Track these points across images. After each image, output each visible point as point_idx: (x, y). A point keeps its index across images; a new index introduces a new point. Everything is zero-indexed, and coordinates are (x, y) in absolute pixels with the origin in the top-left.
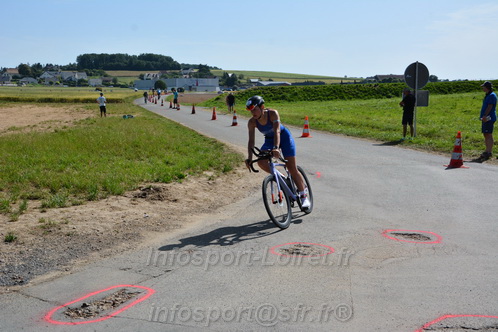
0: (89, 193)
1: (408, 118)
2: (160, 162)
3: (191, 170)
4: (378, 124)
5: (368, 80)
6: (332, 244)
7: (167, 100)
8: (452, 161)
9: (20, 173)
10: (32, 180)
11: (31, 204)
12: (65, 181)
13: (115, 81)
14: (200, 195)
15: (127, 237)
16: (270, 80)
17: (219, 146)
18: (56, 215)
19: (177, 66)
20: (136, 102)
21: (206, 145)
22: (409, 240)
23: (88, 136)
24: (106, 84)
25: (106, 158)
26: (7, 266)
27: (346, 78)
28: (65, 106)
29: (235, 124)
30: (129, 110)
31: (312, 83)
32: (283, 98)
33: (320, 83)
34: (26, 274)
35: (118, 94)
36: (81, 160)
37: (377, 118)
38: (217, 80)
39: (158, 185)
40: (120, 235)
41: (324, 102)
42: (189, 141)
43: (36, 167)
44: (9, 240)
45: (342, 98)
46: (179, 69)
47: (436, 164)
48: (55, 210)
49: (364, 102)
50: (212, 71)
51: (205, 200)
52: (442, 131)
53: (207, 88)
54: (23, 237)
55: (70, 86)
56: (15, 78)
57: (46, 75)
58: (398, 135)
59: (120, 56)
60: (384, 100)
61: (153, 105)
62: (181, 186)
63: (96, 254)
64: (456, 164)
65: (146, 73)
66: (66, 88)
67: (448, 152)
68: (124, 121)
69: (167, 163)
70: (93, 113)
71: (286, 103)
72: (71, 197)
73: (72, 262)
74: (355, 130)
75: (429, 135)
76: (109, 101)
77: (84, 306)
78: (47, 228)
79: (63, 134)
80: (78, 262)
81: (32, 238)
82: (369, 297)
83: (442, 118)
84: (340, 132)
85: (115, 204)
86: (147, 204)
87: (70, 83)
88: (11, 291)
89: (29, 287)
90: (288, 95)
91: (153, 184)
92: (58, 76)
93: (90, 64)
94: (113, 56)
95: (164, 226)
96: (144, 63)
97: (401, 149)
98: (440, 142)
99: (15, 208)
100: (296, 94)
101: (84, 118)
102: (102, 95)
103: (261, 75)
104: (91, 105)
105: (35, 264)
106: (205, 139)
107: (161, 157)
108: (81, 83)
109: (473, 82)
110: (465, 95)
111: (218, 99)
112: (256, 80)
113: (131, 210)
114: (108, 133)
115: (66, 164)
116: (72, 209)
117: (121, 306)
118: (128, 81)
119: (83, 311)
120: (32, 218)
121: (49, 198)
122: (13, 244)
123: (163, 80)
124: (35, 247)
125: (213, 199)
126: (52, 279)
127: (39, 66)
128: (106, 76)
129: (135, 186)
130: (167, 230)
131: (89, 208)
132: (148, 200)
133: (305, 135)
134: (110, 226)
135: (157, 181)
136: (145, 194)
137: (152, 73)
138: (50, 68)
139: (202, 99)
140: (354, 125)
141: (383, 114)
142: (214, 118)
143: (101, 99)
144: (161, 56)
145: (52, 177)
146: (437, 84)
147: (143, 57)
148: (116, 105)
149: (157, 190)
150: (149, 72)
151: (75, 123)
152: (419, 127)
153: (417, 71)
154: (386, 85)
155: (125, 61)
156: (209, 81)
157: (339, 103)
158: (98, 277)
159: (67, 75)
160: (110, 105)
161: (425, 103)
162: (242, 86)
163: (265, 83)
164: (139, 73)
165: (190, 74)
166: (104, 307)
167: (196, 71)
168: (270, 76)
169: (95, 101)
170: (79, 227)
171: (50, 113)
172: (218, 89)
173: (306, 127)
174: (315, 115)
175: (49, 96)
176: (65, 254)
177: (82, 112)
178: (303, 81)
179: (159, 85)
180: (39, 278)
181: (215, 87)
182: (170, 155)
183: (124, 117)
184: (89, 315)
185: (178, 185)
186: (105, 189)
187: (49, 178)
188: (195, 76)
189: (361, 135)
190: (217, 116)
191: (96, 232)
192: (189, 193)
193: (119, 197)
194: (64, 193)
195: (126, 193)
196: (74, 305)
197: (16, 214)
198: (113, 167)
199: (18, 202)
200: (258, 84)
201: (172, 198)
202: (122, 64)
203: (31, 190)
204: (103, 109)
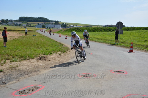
0: (24, 58)
1: (117, 38)
2: (44, 49)
3: (54, 52)
4: (108, 39)
5: (105, 26)
7: (46, 31)
9: (3, 51)
10: (7, 54)
11: (7, 61)
12: (17, 54)
13: (30, 25)
14: (57, 59)
15: (36, 71)
16: (76, 26)
17: (62, 45)
18: (14, 64)
19: (49, 21)
20: (37, 31)
21: (58, 44)
22: (118, 73)
23: (23, 41)
24: (28, 26)
25: (28, 48)
26: (1, 79)
27: (98, 25)
28: (15, 32)
29: (66, 38)
30: (35, 34)
31: (89, 27)
32: (80, 31)
33: (91, 27)
34: (6, 81)
35: (31, 29)
36: (21, 48)
37: (108, 37)
38: (61, 25)
39: (44, 56)
40: (34, 70)
41: (92, 32)
42: (53, 43)
43: (8, 50)
45: (98, 31)
46: (49, 22)
47: (125, 51)
48: (14, 63)
49: (104, 33)
50: (59, 23)
51: (58, 61)
52: (127, 41)
54: (5, 70)
55: (17, 26)
57: (9, 23)
58: (114, 43)
59: (32, 17)
60: (110, 32)
61: (42, 32)
62: (51, 56)
63: (27, 75)
64: (131, 51)
65: (40, 23)
66: (16, 26)
67: (129, 47)
68: (33, 37)
69: (47, 49)
70: (24, 35)
72: (19, 59)
73: (20, 78)
74: (101, 41)
75: (123, 43)
76: (28, 31)
77: (24, 91)
78: (12, 68)
79: (15, 40)
80: (22, 78)
81: (8, 71)
83: (127, 38)
84: (97, 41)
85: (32, 61)
86: (41, 61)
87: (17, 25)
88: (2, 86)
89: (7, 85)
90: (82, 30)
91: (43, 56)
92: (13, 23)
93: (23, 20)
94: (30, 18)
95: (46, 68)
96: (39, 20)
97: (115, 47)
98: (126, 45)
99: (2, 62)
101: (21, 36)
102: (26, 29)
103: (74, 24)
104: (23, 32)
105: (9, 78)
106: (58, 43)
107: (45, 48)
108: (20, 25)
109: (135, 28)
110: (133, 31)
111: (61, 31)
112: (72, 26)
113: (37, 63)
114: (29, 40)
115: (17, 49)
116: (19, 62)
117: (35, 91)
118: (34, 25)
119: (24, 92)
120: (7, 65)
121: (12, 59)
122: (2, 72)
123: (45, 25)
124: (9, 73)
125: (60, 60)
126: (14, 83)
127: (7, 20)
128: (27, 23)
129: (38, 56)
131: (24, 62)
132: (41, 60)
134: (31, 68)
135: (44, 55)
136: (41, 59)
137: (41, 23)
138: (11, 21)
139: (56, 31)
140: (101, 39)
141: (110, 36)
142: (60, 36)
143: (26, 30)
144: (44, 18)
145: (13, 53)
146: (125, 28)
147: (39, 18)
148: (31, 32)
149: (44, 57)
150: (40, 22)
151: (19, 37)
152: (120, 40)
153: (120, 24)
154: (110, 28)
155: (33, 19)
156: (58, 26)
157: (97, 33)
158: (28, 82)
159: (16, 23)
160: (29, 32)
161: (122, 33)
162: (68, 27)
163: (75, 26)
164: (37, 23)
165: (53, 23)
166: (30, 91)
167: (54, 22)
168: (76, 24)
169: (24, 31)
170: (22, 68)
171: (11, 34)
172: (61, 28)
175: (11, 29)
176: (18, 76)
177: (21, 34)
178: (86, 26)
179: (43, 27)
180: (10, 83)
182: (48, 47)
183: (33, 35)
184: (25, 93)
185: (50, 56)
186: (29, 57)
187: (12, 53)
188: (54, 24)
189: (103, 42)
191: (27, 69)
192: (54, 58)
193: (33, 59)
194: (17, 58)
195: (35, 58)
196: (21, 90)
197: (3, 64)
198: (31, 50)
199: (3, 60)
200: (73, 27)
201: (49, 60)
202: (32, 20)
203: (7, 57)
204: (26, 33)
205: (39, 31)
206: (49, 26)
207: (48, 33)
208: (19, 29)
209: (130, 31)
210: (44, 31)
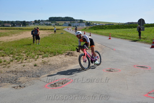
0: (54, 54)
2: (71, 45)
4: (130, 36)
6: (120, 69)
7: (72, 29)
8: (152, 46)
9: (36, 48)
10: (39, 50)
11: (40, 56)
12: (48, 50)
13: (58, 24)
15: (64, 66)
18: (46, 59)
19: (74, 20)
20: (64, 30)
23: (52, 39)
24: (56, 25)
25: (57, 44)
26: (35, 72)
27: (120, 23)
28: (46, 31)
29: (90, 35)
31: (110, 24)
32: (103, 28)
33: (113, 24)
34: (40, 75)
35: (59, 27)
36: (51, 45)
37: (129, 34)
38: (85, 24)
39: (72, 52)
40: (62, 65)
41: (114, 30)
43: (40, 47)
44: (35, 66)
45: (119, 28)
47: (147, 47)
48: (46, 58)
49: (125, 30)
50: (83, 21)
52: (148, 38)
53: (82, 26)
54: (38, 65)
56: (34, 24)
57: (41, 23)
58: (135, 39)
59: (60, 17)
60: (131, 29)
61: (68, 30)
63: (57, 70)
65: (66, 22)
66: (46, 26)
67: (150, 43)
68: (61, 35)
69: (73, 46)
70: (53, 33)
71: (104, 30)
72: (49, 54)
73: (51, 72)
75: (144, 39)
76: (57, 29)
77: (55, 84)
78: (44, 63)
79: (46, 38)
80: (52, 72)
81: (41, 65)
82: (132, 84)
83: (148, 34)
84: (119, 38)
85: (61, 57)
86: (69, 57)
87: (47, 25)
88: (37, 79)
89: (41, 78)
90: (104, 28)
91: (70, 52)
92: (44, 23)
93: (52, 20)
94: (58, 18)
96: (66, 19)
99: (36, 57)
100: (106, 27)
101: (51, 34)
103: (96, 22)
105: (42, 72)
107: (71, 44)
108: (50, 25)
111: (85, 29)
113: (65, 58)
114: (57, 38)
115: (48, 46)
116: (50, 58)
117: (64, 84)
118: (62, 24)
120: (40, 60)
121: (44, 55)
122: (36, 67)
123: (71, 24)
124: (41, 68)
127: (39, 20)
128: (56, 23)
129: (65, 52)
130: (75, 64)
131: (54, 58)
133: (110, 39)
134: (60, 63)
135: (71, 51)
136: (68, 54)
137: (68, 22)
138: (42, 21)
139: (81, 29)
140: (123, 36)
141: (131, 33)
143: (55, 29)
144: (70, 17)
145: (44, 49)
146: (146, 25)
148: (59, 30)
149: (72, 53)
153: (141, 21)
154: (131, 25)
156: (83, 24)
157: (118, 30)
159: (46, 23)
161: (143, 30)
162: (92, 25)
164: (64, 22)
165: (78, 22)
166: (60, 84)
167: (79, 21)
168: (99, 23)
169: (53, 29)
170: (52, 62)
172: (85, 26)
173: (110, 36)
174: (112, 33)
175: (42, 28)
176: (49, 70)
177: (50, 32)
178: (108, 24)
179: (70, 25)
180: (43, 76)
181: (84, 25)
182: (74, 44)
183: (61, 33)
184: (56, 86)
186: (58, 53)
188: (79, 22)
189: (125, 39)
190: (85, 33)
191: (56, 64)
192: (80, 54)
194: (48, 54)
195: (63, 54)
196: (52, 83)
197: (36, 59)
198: (59, 47)
199: (37, 56)
200: (96, 25)
201: (75, 55)
202: (60, 19)
203: (39, 53)
204: (55, 31)
205: (66, 30)
206: (75, 24)
207: (74, 31)
208: (49, 28)
209: (151, 28)
210: (70, 29)
